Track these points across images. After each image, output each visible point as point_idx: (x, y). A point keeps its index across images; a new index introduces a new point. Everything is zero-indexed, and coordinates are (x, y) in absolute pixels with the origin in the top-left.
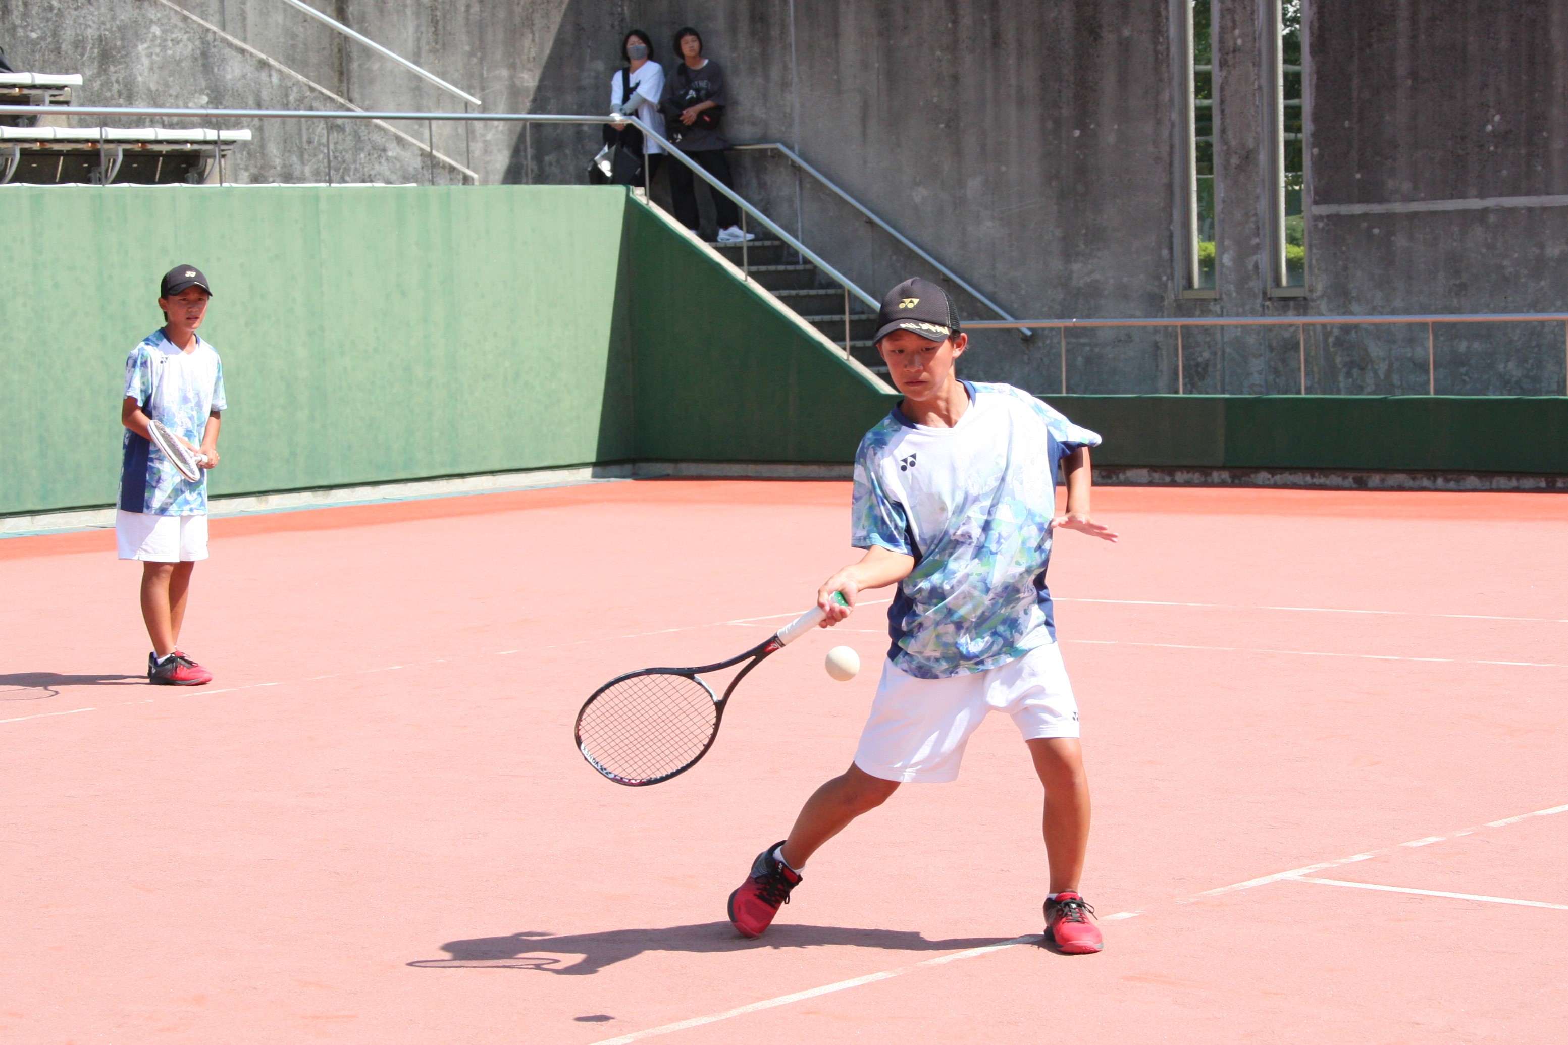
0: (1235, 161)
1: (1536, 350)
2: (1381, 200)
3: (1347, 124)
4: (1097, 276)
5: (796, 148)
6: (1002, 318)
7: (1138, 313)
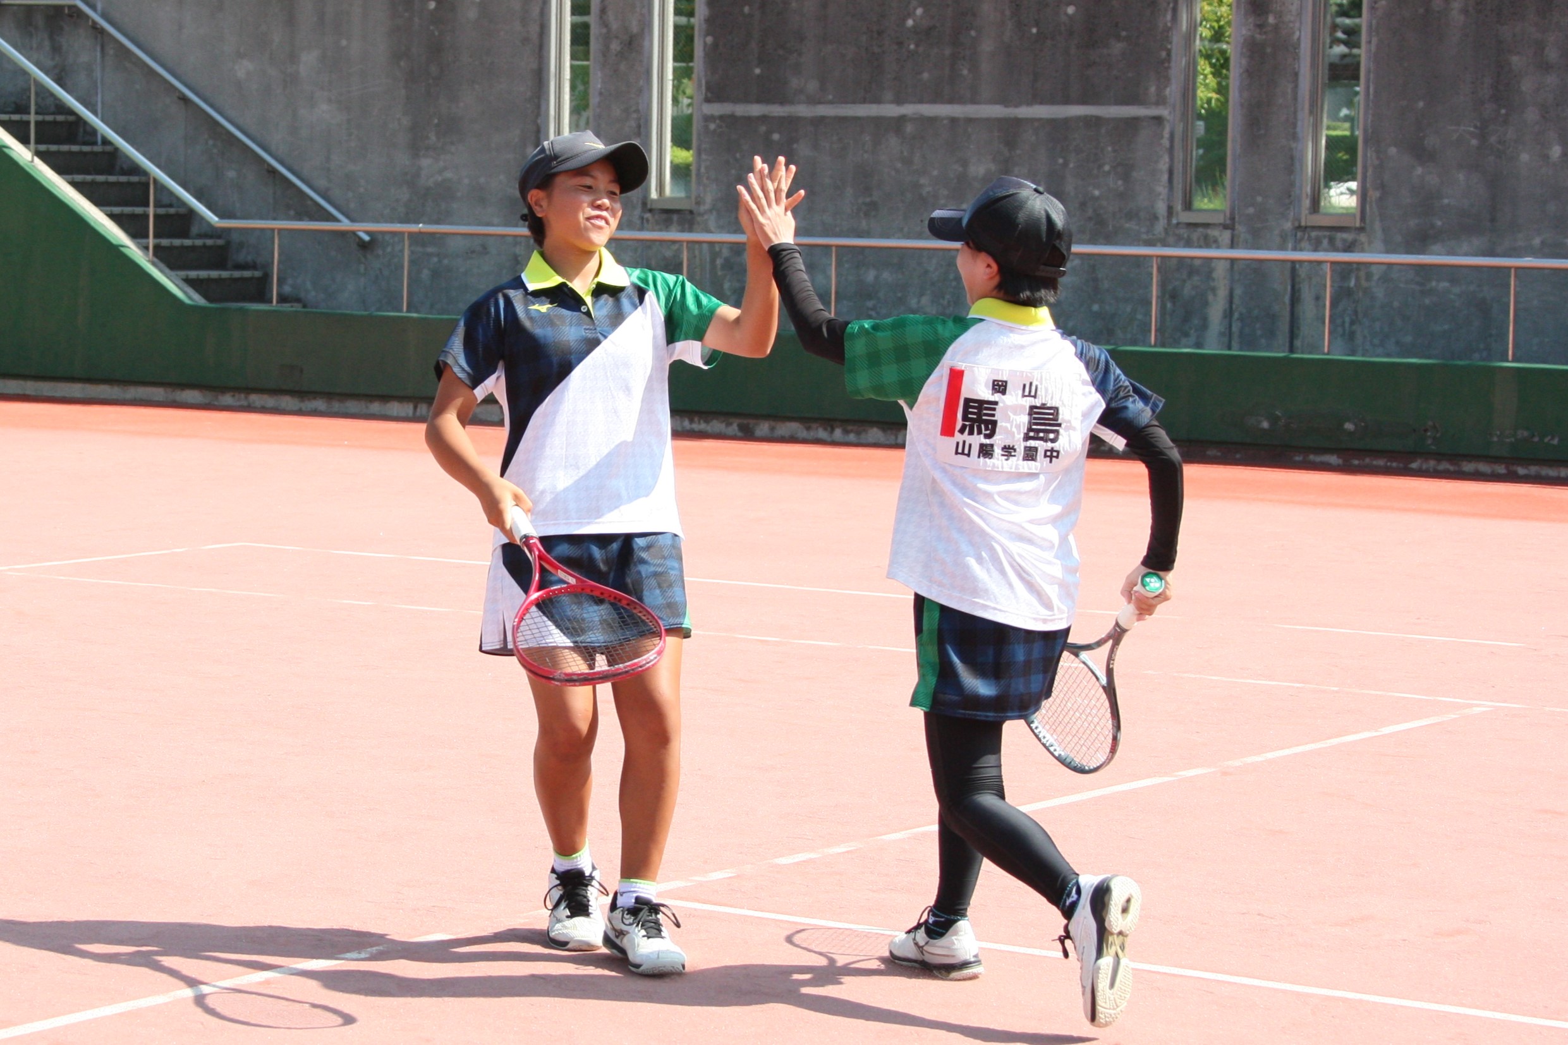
0: (615, 46)
1: (954, 284)
2: (783, 101)
3: (746, 9)
4: (448, 175)
5: (99, 6)
6: (336, 220)
7: (496, 220)
